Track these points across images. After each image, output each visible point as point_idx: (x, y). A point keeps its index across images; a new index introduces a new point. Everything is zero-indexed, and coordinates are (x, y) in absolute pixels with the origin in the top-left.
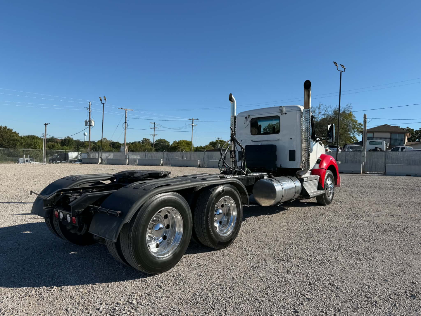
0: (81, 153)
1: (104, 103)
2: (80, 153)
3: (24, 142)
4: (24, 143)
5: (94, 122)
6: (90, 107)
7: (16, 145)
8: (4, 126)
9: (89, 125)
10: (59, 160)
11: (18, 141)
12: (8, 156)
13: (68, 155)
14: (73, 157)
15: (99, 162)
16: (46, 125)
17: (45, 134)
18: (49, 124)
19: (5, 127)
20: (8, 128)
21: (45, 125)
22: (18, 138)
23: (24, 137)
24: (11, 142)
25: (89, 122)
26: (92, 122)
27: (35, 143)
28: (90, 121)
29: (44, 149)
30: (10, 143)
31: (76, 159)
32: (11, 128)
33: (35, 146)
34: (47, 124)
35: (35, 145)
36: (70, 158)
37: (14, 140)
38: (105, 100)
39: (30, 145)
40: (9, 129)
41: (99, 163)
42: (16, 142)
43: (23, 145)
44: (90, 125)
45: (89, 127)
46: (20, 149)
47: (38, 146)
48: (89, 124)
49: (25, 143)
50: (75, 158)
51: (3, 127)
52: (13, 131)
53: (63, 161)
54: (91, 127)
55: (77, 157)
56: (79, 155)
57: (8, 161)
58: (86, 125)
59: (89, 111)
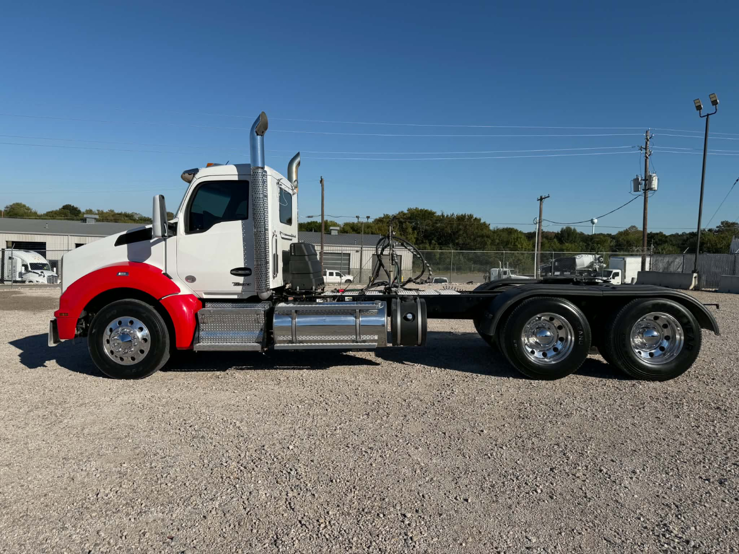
0: (600, 257)
1: (708, 115)
2: (598, 256)
3: (498, 238)
4: (497, 241)
5: (657, 180)
6: (646, 143)
7: (486, 244)
8: (469, 213)
9: (643, 188)
10: (558, 271)
11: (488, 237)
12: (475, 263)
13: (574, 259)
14: (584, 265)
15: (691, 284)
16: (541, 199)
17: (539, 220)
18: (548, 197)
19: (471, 215)
20: (474, 217)
21: (539, 201)
22: (489, 232)
23: (498, 229)
24: (479, 239)
25: (643, 182)
26: (654, 178)
27: (514, 239)
28: (648, 180)
29: (537, 251)
30: (477, 240)
31: (590, 269)
32: (478, 217)
33: (515, 245)
34: (543, 197)
35: (514, 243)
36: (578, 267)
37: (482, 236)
38: (715, 103)
39: (507, 243)
40: (476, 218)
41: (692, 287)
42: (486, 239)
43: (496, 244)
44: (648, 188)
45: (645, 193)
46: (491, 252)
47: (519, 246)
48: (645, 185)
49: (499, 240)
50: (588, 267)
51: (468, 216)
52: (482, 221)
53: (566, 271)
54: (649, 193)
55: (591, 265)
56: (595, 259)
57: (473, 271)
58: (636, 190)
59: (646, 153)
